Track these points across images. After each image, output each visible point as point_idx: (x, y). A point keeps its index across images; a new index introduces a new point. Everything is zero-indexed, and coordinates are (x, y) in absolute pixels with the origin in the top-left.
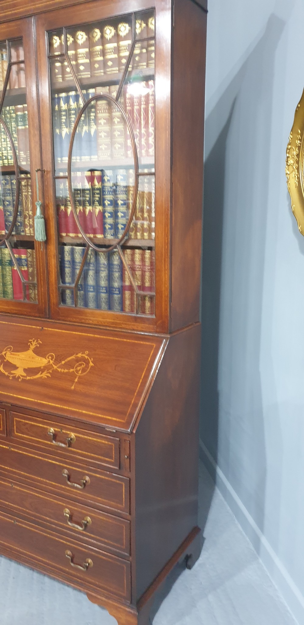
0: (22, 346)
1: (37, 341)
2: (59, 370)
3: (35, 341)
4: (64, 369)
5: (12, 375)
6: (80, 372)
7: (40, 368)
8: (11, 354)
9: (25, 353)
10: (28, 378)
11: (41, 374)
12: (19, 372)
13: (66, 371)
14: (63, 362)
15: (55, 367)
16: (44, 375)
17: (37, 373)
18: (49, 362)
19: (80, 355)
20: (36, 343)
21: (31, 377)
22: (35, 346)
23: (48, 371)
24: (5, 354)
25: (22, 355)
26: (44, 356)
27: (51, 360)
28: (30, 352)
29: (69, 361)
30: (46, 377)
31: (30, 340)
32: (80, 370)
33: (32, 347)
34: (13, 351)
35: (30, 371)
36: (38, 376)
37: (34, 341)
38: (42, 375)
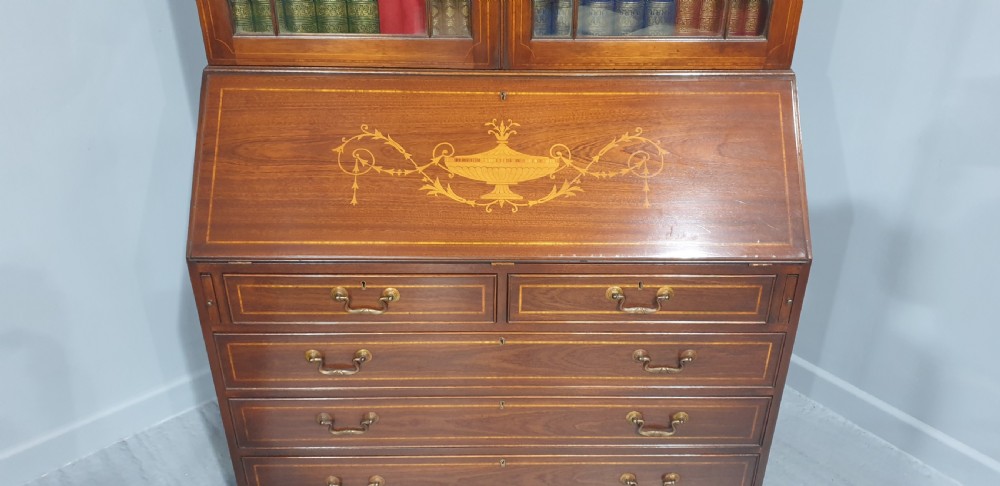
0: (476, 140)
1: (506, 124)
2: (597, 175)
3: (502, 124)
4: (607, 172)
5: (489, 205)
6: (646, 171)
7: (547, 177)
8: (457, 160)
9: (491, 152)
10: (531, 203)
11: (558, 190)
12: (502, 195)
13: (612, 175)
14: (596, 159)
15: (583, 171)
16: (566, 190)
17: (547, 191)
18: (562, 163)
19: (625, 138)
20: (508, 128)
21: (537, 199)
22: (508, 135)
23: (570, 181)
24: (442, 162)
25: (488, 158)
26: (542, 152)
27: (563, 159)
28: (503, 150)
29: (608, 154)
30: (574, 194)
31: (488, 124)
32: (642, 168)
33: (502, 137)
34: (457, 154)
35: (525, 188)
36: (553, 195)
37: (498, 124)
38: (560, 193)
